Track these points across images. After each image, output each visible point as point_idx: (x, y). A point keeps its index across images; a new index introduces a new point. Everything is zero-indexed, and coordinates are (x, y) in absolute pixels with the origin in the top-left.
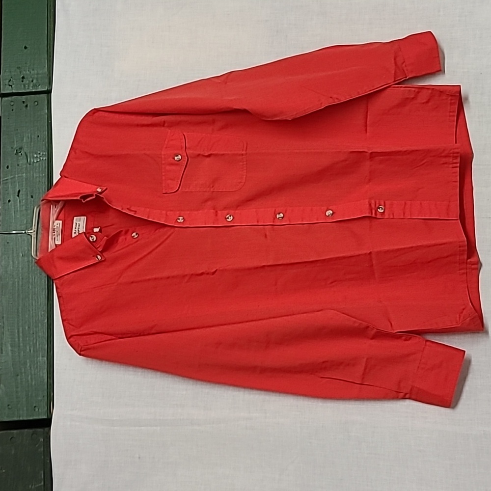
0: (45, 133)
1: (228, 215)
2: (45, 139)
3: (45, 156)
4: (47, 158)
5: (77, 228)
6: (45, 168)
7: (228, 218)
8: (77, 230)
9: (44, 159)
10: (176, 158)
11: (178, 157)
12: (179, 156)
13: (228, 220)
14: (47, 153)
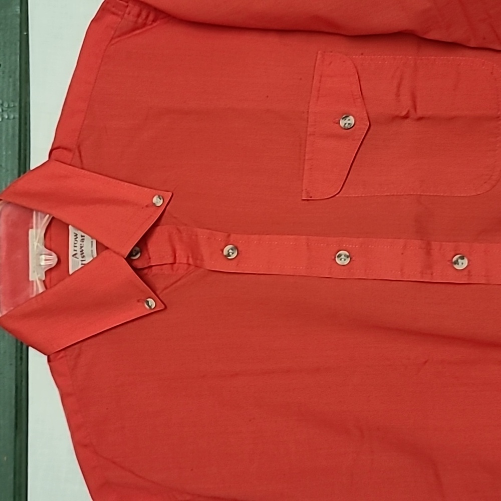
0: (13, 58)
1: (457, 256)
2: (15, 73)
3: (15, 111)
4: (17, 116)
5: (78, 245)
6: (13, 136)
7: (456, 262)
8: (78, 249)
9: (12, 116)
10: (342, 123)
11: (347, 121)
12: (351, 118)
13: (456, 266)
14: (17, 104)
